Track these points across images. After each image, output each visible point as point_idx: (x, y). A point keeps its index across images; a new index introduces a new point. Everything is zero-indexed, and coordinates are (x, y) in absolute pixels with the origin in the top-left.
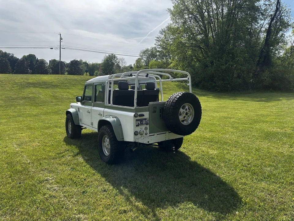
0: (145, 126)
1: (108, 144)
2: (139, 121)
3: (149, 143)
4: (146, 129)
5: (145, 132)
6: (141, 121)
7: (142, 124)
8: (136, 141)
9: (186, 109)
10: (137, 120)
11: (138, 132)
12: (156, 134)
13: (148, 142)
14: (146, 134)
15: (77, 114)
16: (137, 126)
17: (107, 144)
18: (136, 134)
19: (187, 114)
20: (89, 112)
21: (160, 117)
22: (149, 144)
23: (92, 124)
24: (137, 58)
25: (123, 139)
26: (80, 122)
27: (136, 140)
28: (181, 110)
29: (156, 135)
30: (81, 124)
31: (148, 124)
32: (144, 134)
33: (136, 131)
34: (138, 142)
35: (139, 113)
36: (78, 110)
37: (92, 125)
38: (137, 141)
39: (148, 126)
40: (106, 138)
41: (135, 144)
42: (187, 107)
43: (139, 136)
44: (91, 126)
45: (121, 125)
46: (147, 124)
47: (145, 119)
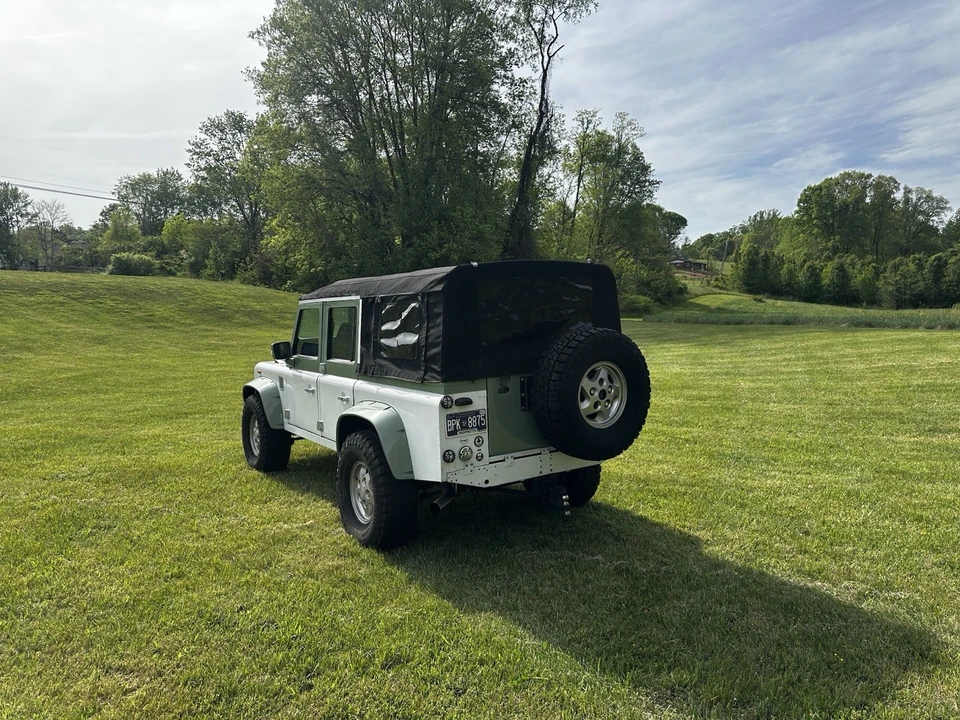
0: (476, 433)
1: (367, 491)
2: (457, 420)
3: (488, 485)
4: (478, 441)
5: (475, 452)
6: (463, 417)
7: (465, 428)
8: (449, 481)
9: (601, 381)
10: (450, 417)
11: (454, 453)
12: (509, 455)
13: (487, 482)
14: (480, 458)
15: (274, 395)
16: (450, 434)
17: (363, 490)
18: (447, 458)
19: (603, 394)
20: (313, 392)
21: (523, 404)
22: (490, 487)
23: (320, 427)
24: (107, 204)
25: (412, 472)
26: (285, 420)
27: (449, 475)
28: (586, 384)
29: (510, 460)
30: (288, 428)
31: (484, 427)
32: (474, 459)
33: (448, 451)
34: (454, 482)
35: (456, 396)
36: (278, 384)
37: (322, 430)
38: (452, 479)
39: (485, 435)
40: (363, 471)
41: (446, 487)
42: (603, 374)
43: (458, 462)
44: (319, 432)
45: (403, 430)
46: (480, 428)
47: (477, 413)
